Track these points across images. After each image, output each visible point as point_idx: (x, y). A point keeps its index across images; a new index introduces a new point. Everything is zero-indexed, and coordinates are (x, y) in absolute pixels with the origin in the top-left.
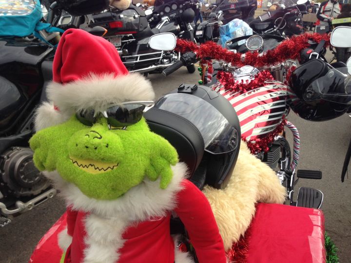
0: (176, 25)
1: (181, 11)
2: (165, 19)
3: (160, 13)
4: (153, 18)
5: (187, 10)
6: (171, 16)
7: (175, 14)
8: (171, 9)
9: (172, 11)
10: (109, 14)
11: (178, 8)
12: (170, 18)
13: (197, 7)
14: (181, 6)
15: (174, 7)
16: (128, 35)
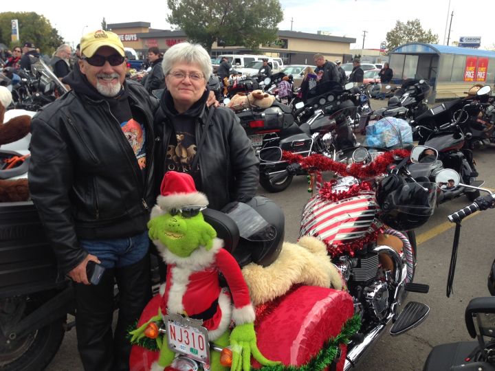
0: (331, 119)
1: (339, 103)
2: (318, 112)
3: (313, 106)
4: (304, 112)
5: (344, 103)
6: (326, 108)
7: (332, 106)
8: (327, 101)
9: (328, 103)
10: (250, 114)
11: (336, 99)
12: (324, 110)
13: (358, 98)
14: (339, 97)
15: (331, 98)
16: (271, 134)
